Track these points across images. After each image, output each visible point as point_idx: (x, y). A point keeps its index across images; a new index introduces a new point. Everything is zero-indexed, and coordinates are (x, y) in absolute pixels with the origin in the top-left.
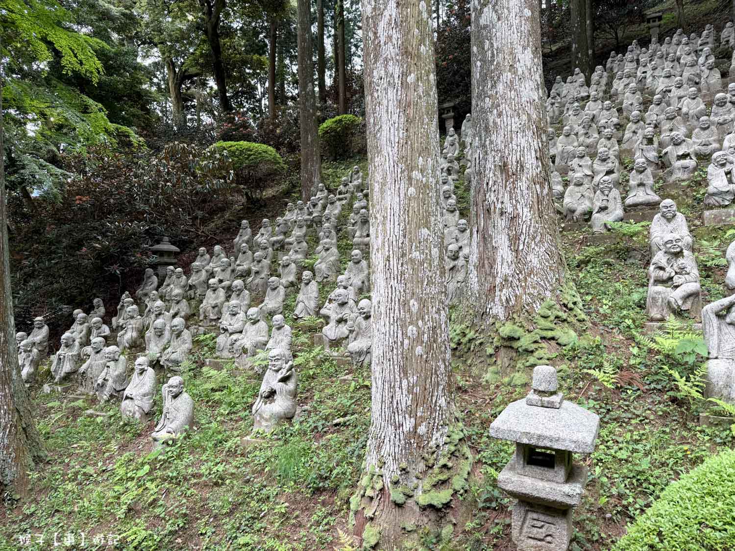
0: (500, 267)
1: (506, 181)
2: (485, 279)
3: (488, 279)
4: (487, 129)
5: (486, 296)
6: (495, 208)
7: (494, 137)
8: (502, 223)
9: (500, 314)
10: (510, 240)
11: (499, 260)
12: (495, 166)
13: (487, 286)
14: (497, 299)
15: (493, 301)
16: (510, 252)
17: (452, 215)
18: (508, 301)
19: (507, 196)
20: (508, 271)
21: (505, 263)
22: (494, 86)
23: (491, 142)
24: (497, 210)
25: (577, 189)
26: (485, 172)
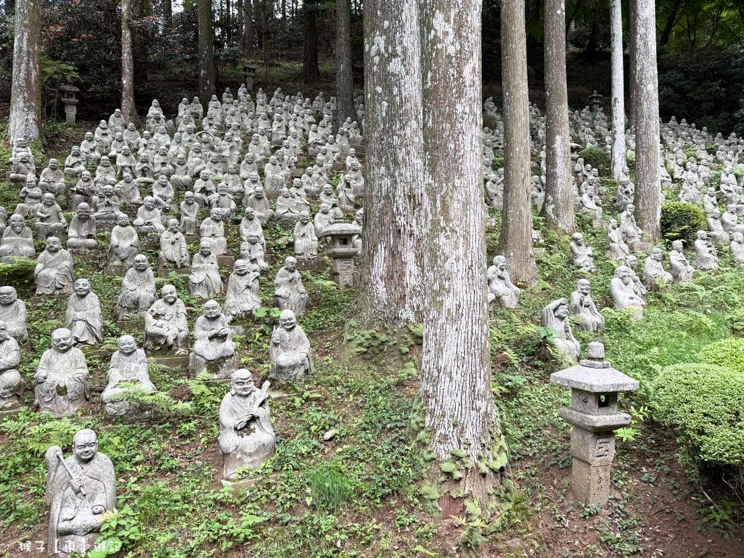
0: (408, 279)
1: (414, 210)
2: (395, 289)
3: (398, 288)
4: (395, 162)
5: (397, 304)
6: (405, 229)
7: (403, 171)
8: (410, 243)
9: (411, 318)
10: (416, 257)
11: (408, 273)
12: (404, 195)
13: (397, 295)
14: (407, 306)
15: (404, 307)
16: (416, 267)
17: (218, 224)
18: (418, 307)
19: (414, 221)
20: (415, 283)
21: (413, 276)
22: (403, 128)
23: (401, 175)
24: (407, 231)
25: (324, 216)
26: (394, 198)
